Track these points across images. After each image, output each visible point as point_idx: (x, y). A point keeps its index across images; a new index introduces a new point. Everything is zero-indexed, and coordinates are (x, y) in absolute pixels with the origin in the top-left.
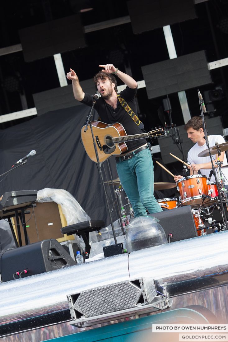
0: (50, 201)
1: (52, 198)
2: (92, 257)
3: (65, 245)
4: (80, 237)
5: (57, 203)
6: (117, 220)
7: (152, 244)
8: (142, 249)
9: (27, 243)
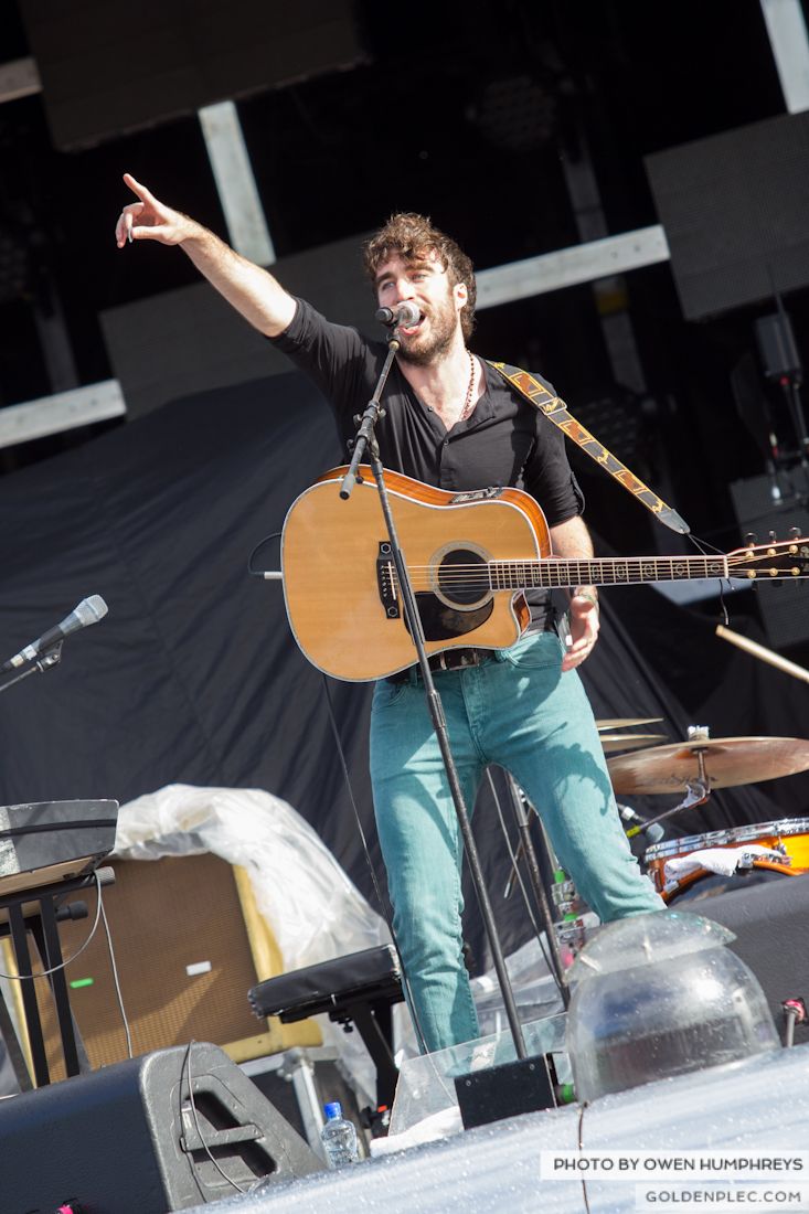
0: (192, 851)
1: (203, 834)
2: (402, 1131)
3: (274, 1072)
4: (348, 1030)
5: (231, 861)
6: (536, 939)
7: (701, 1056)
8: (649, 1084)
9: (73, 1068)
